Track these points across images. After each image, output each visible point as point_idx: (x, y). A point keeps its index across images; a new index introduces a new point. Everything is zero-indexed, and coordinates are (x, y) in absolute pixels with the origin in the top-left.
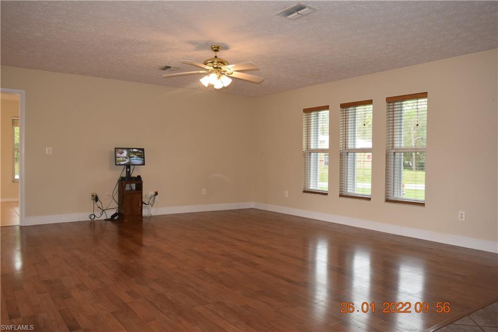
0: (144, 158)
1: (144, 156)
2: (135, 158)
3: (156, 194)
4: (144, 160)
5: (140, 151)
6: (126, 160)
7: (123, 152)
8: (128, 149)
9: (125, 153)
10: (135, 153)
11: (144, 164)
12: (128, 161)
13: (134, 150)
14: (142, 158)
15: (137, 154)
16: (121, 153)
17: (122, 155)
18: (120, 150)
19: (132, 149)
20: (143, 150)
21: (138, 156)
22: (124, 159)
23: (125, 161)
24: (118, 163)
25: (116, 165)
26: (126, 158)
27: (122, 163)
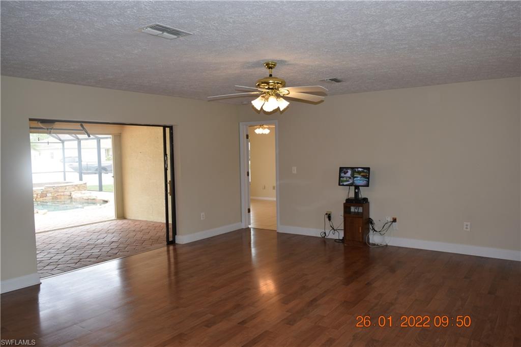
0: (368, 178)
1: (369, 175)
2: (359, 179)
3: (395, 220)
4: (368, 181)
5: (365, 171)
6: (350, 180)
7: (347, 172)
8: (352, 168)
9: (350, 172)
10: (359, 173)
11: (367, 185)
12: (351, 182)
13: (359, 169)
14: (366, 178)
15: (362, 174)
16: (345, 173)
17: (346, 175)
18: (345, 170)
19: (358, 168)
20: (368, 169)
21: (362, 176)
22: (348, 179)
23: (348, 181)
24: (341, 184)
25: (339, 185)
26: (350, 178)
27: (345, 183)
